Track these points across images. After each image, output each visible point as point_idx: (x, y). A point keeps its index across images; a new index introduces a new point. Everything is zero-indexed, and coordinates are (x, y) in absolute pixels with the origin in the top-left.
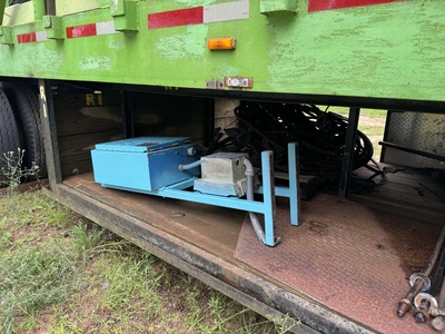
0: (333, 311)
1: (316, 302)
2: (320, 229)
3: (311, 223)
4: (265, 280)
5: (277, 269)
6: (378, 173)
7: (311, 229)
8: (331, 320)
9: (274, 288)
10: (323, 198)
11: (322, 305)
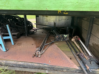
0: (19, 61)
1: (15, 61)
2: (20, 44)
3: (18, 43)
4: (2, 60)
5: (6, 57)
6: (35, 30)
7: (17, 45)
8: (19, 63)
9: (5, 61)
10: (22, 37)
11: (17, 61)
